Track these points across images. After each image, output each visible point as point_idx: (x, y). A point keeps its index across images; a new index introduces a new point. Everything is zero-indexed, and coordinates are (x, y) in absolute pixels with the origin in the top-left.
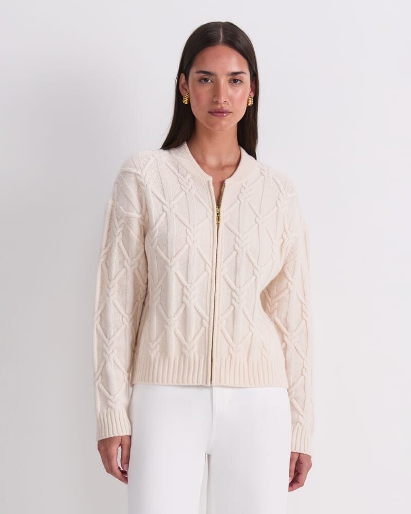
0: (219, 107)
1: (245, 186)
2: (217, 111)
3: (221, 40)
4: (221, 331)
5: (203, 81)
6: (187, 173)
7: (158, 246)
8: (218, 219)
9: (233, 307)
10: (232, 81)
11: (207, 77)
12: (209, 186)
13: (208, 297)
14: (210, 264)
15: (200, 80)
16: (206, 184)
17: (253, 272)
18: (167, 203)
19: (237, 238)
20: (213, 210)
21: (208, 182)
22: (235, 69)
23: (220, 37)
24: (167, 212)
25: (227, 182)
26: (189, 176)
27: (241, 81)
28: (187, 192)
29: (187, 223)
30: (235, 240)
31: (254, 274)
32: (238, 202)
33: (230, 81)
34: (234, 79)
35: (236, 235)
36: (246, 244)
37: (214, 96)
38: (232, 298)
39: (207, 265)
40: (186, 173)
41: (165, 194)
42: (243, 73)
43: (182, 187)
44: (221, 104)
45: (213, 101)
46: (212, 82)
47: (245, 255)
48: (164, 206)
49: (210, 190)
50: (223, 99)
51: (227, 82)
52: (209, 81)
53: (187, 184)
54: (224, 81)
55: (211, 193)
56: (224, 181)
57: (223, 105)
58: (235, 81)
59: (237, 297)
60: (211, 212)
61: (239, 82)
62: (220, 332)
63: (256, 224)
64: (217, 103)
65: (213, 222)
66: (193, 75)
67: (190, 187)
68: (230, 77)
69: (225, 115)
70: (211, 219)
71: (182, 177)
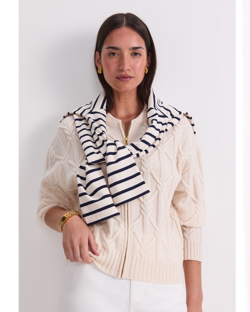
0: (124, 73)
2: (122, 77)
3: (124, 24)
4: (134, 233)
5: (111, 55)
9: (142, 216)
10: (133, 54)
11: (114, 51)
12: (119, 126)
15: (109, 54)
17: (157, 187)
19: (142, 162)
22: (135, 45)
23: (124, 21)
25: (133, 122)
27: (140, 54)
30: (141, 164)
31: (157, 189)
33: (132, 55)
34: (135, 53)
35: (141, 160)
36: (150, 165)
37: (120, 65)
38: (141, 208)
42: (141, 48)
44: (125, 71)
45: (119, 70)
46: (118, 55)
49: (120, 129)
50: (127, 67)
51: (129, 55)
52: (116, 55)
54: (127, 54)
55: (121, 131)
57: (127, 72)
58: (136, 54)
59: (145, 208)
61: (138, 55)
62: (132, 234)
63: (157, 150)
64: (122, 70)
66: (104, 51)
68: (132, 51)
69: (128, 79)
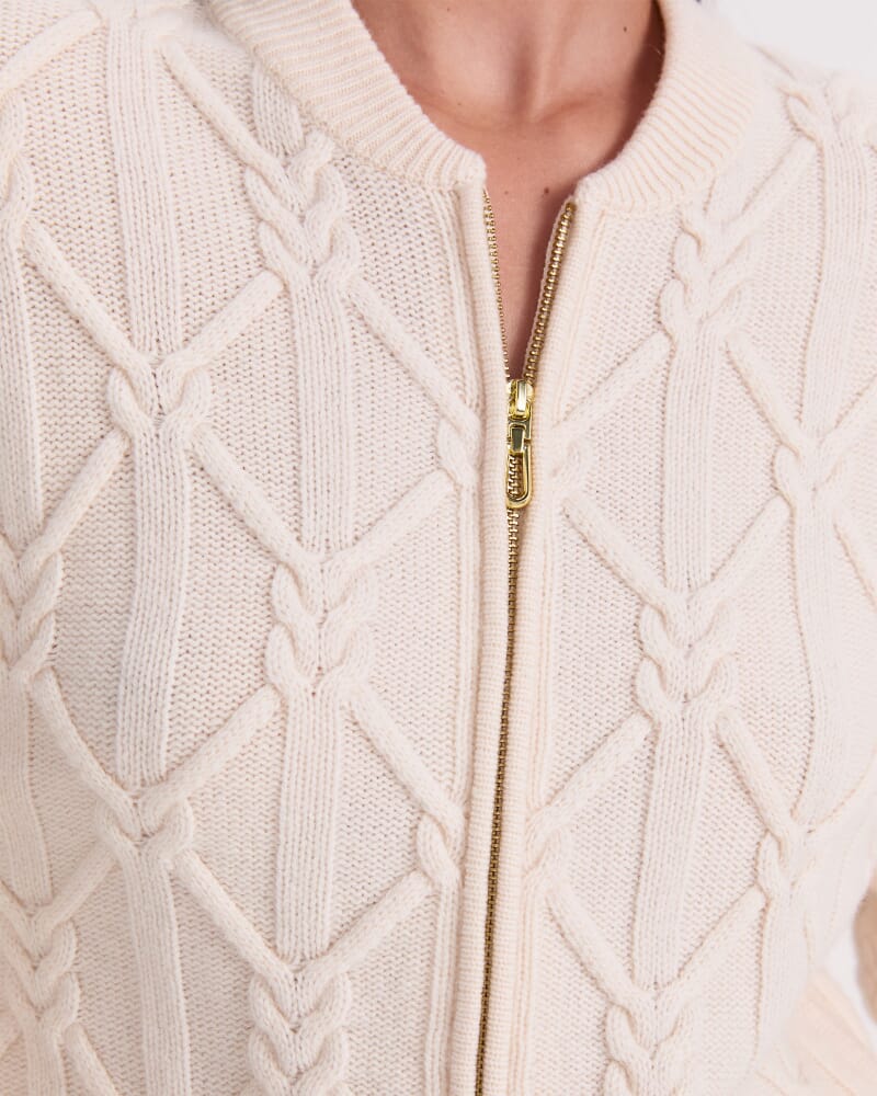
1: (698, 224)
6: (307, 129)
7: (51, 682)
8: (519, 492)
12: (459, 223)
13: (433, 1065)
14: (453, 816)
16: (443, 207)
18: (138, 362)
19: (649, 618)
20: (483, 411)
21: (458, 196)
24: (138, 436)
25: (593, 195)
26: (321, 152)
28: (299, 276)
29: (277, 531)
32: (659, 344)
35: (642, 603)
39: (426, 826)
40: (297, 132)
41: (132, 290)
43: (266, 237)
47: (710, 746)
48: (115, 379)
49: (463, 255)
53: (302, 219)
55: (469, 281)
56: (570, 189)
59: (643, 1062)
60: (470, 421)
63: (778, 503)
65: (481, 496)
67: (325, 243)
70: (468, 477)
71: (272, 164)
